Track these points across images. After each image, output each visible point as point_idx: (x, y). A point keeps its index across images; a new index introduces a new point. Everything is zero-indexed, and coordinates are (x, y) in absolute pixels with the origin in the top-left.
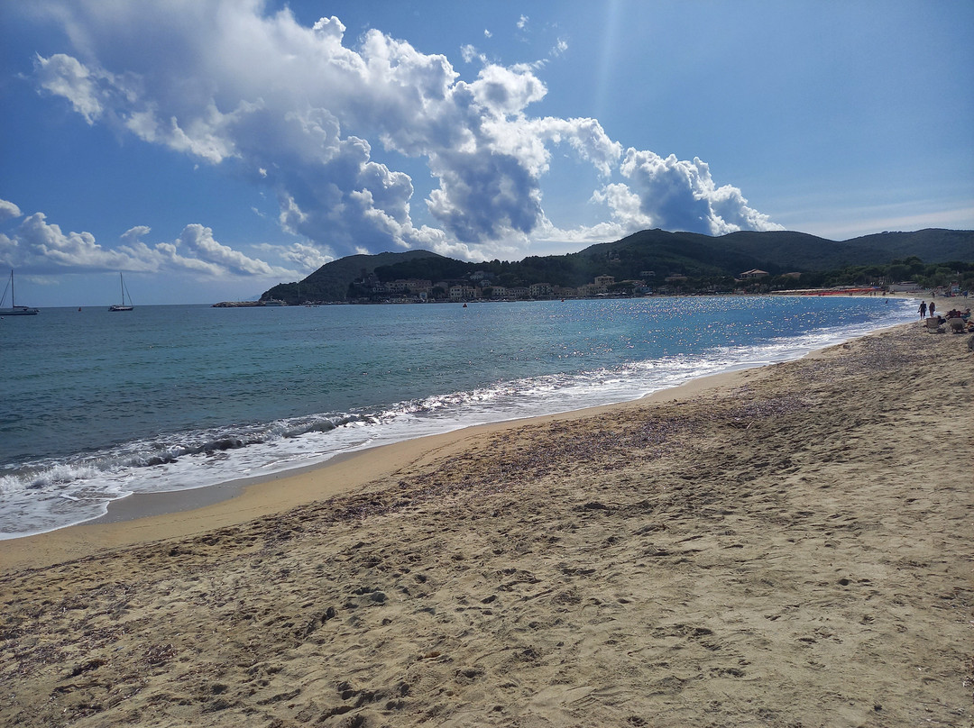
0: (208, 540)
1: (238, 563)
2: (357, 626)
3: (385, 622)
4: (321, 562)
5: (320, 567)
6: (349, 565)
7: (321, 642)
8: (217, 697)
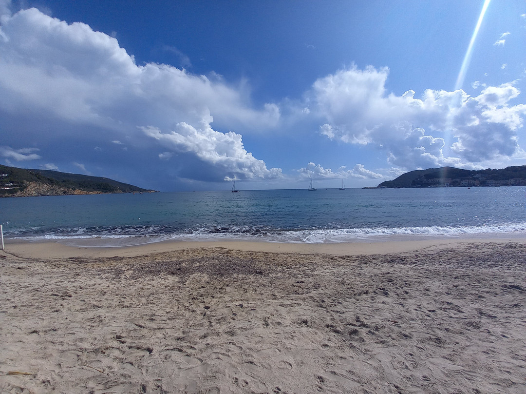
0: (342, 258)
1: (348, 267)
2: (372, 300)
3: (383, 303)
4: (372, 275)
5: (372, 276)
6: (381, 278)
7: (358, 300)
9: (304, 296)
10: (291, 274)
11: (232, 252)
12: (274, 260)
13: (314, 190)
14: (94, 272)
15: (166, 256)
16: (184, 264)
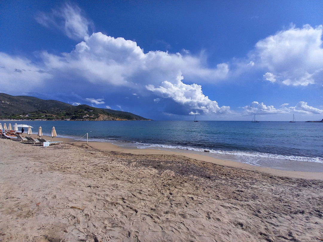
0: (282, 178)
1: (287, 187)
2: (307, 220)
3: (316, 223)
4: (310, 197)
5: (309, 199)
6: (318, 202)
7: (293, 218)
8: (257, 213)
9: (242, 203)
10: (233, 183)
11: (191, 160)
12: (220, 170)
13: (257, 122)
14: (119, 160)
15: (153, 157)
16: (162, 163)
